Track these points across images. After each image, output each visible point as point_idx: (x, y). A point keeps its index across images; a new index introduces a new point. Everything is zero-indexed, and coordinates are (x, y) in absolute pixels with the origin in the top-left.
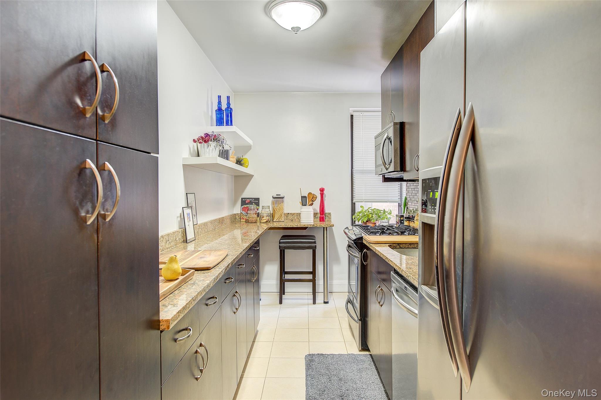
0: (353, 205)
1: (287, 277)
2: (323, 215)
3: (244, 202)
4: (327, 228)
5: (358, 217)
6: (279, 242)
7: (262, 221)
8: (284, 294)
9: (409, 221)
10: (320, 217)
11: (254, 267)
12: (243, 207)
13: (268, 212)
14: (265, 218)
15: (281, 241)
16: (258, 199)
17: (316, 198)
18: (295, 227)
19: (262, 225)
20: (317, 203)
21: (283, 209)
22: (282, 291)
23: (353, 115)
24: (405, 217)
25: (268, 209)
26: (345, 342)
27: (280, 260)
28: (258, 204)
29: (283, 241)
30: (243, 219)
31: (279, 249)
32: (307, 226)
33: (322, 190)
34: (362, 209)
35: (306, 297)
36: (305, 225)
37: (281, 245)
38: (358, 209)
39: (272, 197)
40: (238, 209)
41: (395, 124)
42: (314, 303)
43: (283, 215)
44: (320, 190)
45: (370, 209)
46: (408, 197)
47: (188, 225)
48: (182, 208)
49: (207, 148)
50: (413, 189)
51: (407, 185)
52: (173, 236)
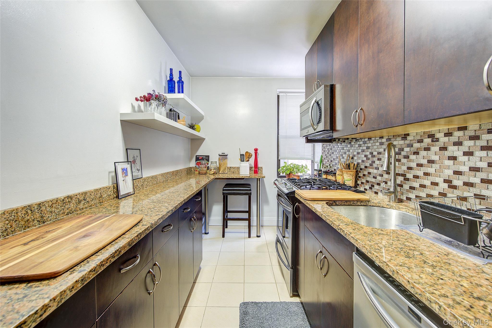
0: (279, 161)
1: (230, 215)
2: (257, 168)
3: (197, 159)
4: (260, 179)
5: (282, 170)
6: (223, 189)
7: (210, 173)
8: (227, 228)
9: (327, 174)
10: (254, 170)
12: (197, 162)
13: (215, 166)
14: (212, 171)
15: (224, 188)
16: (208, 156)
17: (252, 156)
18: (235, 178)
19: (210, 176)
20: (252, 160)
21: (226, 164)
22: (225, 226)
23: (279, 96)
24: (324, 172)
25: (216, 164)
26: (276, 283)
27: (223, 204)
28: (208, 160)
29: (226, 188)
30: (197, 171)
31: (223, 195)
32: (244, 177)
33: (256, 150)
34: (285, 164)
35: (243, 230)
36: (243, 177)
37: (224, 192)
38: (282, 164)
39: (219, 155)
40: (193, 164)
41: (326, 86)
42: (249, 237)
43: (227, 169)
44: (254, 150)
45: (292, 164)
46: (324, 155)
47: (123, 181)
48: (115, 162)
49: (148, 106)
50: (330, 149)
51: (323, 146)
52: (94, 194)
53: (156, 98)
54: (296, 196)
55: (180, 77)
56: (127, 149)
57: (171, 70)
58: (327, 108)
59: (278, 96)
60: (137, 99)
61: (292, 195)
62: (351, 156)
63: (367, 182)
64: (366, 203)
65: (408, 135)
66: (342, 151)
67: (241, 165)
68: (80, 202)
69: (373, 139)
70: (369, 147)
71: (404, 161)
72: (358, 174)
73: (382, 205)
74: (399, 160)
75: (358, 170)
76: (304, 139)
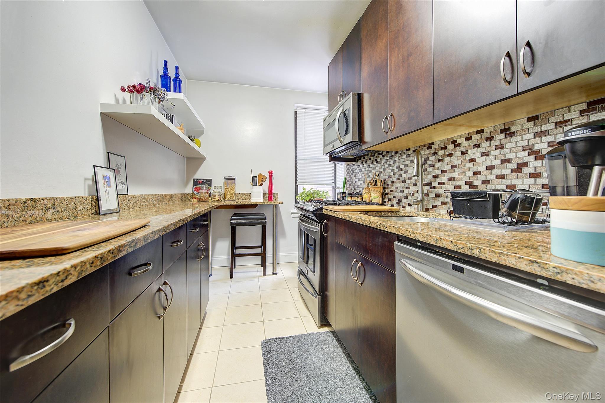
0: (296, 187)
1: (238, 252)
2: (271, 194)
3: (196, 183)
4: (276, 205)
5: (301, 197)
6: (231, 219)
7: (214, 200)
8: (235, 268)
9: (352, 196)
10: (269, 197)
11: (201, 243)
12: (195, 187)
13: (220, 191)
14: (217, 197)
15: (232, 218)
16: (210, 180)
17: (266, 179)
18: (246, 204)
19: (213, 202)
20: (267, 183)
21: (234, 189)
22: (233, 265)
24: (348, 194)
25: (220, 189)
26: (301, 317)
27: (231, 236)
28: (210, 185)
29: (235, 217)
30: (195, 199)
31: (231, 225)
32: (258, 204)
33: (271, 173)
34: (304, 190)
35: (256, 269)
36: (256, 202)
37: (232, 222)
38: (300, 190)
39: (224, 178)
40: (189, 189)
41: (354, 94)
42: (264, 275)
43: (234, 195)
44: (269, 173)
45: (313, 189)
46: (348, 177)
47: (105, 192)
48: (94, 166)
49: (140, 100)
50: (354, 169)
51: (346, 167)
52: (67, 203)
53: (150, 91)
54: (325, 212)
55: (177, 74)
56: (108, 153)
57: (166, 63)
58: (355, 118)
59: (296, 112)
60: (123, 89)
61: (319, 212)
62: (377, 173)
63: (394, 197)
64: (396, 213)
65: (433, 143)
66: (367, 169)
67: (253, 190)
68: (47, 209)
69: (399, 153)
70: (396, 160)
71: (430, 169)
72: (385, 191)
73: (411, 214)
74: (425, 170)
75: (385, 187)
76: (327, 157)
